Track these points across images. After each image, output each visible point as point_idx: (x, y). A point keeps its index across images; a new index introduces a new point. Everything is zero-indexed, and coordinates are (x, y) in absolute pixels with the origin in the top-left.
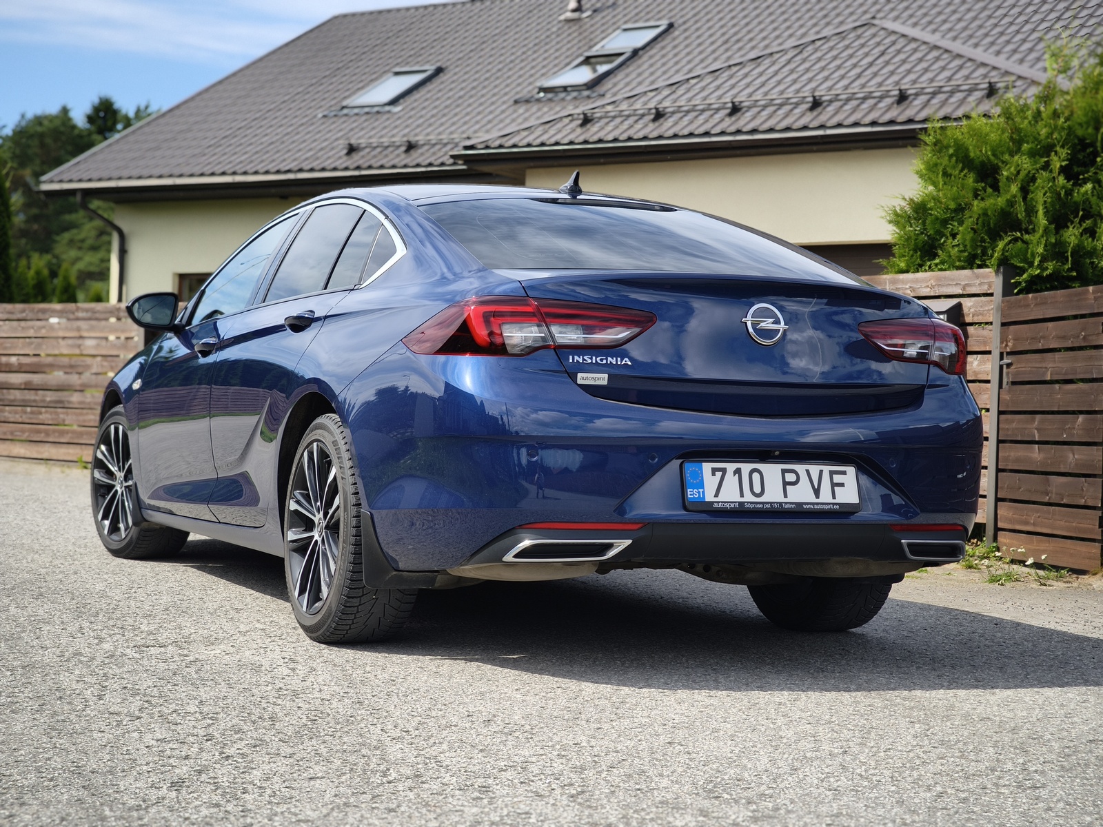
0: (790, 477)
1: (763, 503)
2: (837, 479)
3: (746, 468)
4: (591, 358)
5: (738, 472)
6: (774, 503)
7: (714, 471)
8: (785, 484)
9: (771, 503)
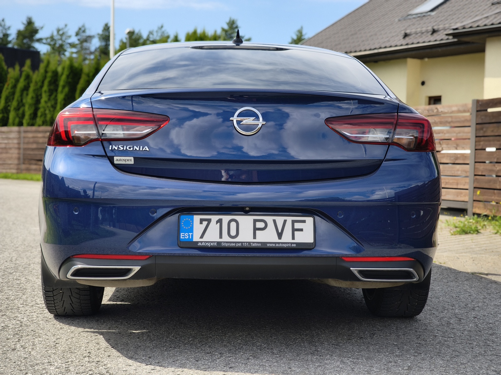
0: (260, 225)
1: (236, 243)
2: (297, 226)
3: (226, 219)
4: (123, 147)
5: (220, 221)
6: (244, 242)
7: (202, 221)
8: (255, 229)
9: (242, 243)
